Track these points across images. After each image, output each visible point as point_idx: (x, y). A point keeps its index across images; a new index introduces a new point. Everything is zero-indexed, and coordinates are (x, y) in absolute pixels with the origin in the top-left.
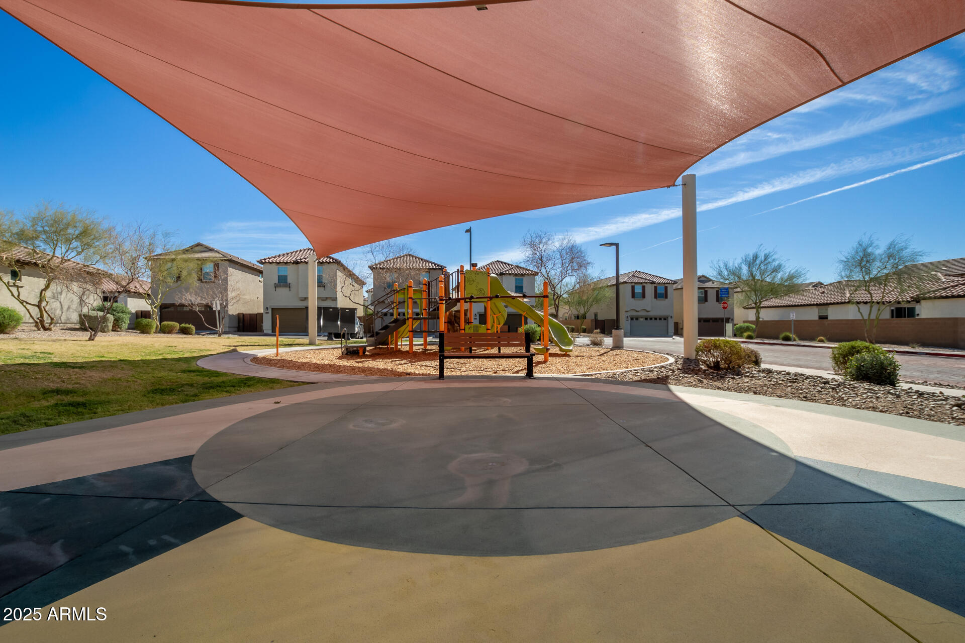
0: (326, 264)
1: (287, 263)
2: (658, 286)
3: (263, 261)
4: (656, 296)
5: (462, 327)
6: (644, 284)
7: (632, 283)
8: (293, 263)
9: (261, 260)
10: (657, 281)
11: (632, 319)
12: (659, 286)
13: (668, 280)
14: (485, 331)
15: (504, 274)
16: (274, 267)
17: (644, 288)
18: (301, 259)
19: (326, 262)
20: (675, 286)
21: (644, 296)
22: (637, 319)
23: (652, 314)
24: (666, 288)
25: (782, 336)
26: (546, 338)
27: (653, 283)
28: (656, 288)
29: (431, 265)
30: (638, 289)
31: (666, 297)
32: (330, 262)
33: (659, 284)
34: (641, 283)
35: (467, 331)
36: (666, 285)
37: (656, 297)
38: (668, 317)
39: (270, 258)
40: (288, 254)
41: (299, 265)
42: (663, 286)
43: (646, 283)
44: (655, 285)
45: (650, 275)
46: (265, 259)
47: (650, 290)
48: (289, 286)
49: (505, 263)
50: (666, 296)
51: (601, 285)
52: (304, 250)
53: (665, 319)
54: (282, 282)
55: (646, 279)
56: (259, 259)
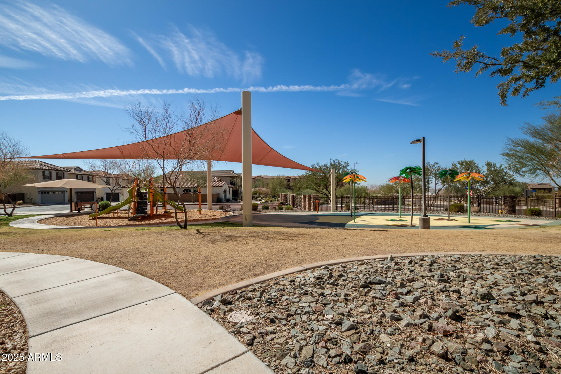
2: (59, 172)
6: (51, 171)
7: (42, 169)
10: (59, 169)
11: (42, 193)
17: (50, 173)
20: (69, 173)
21: (50, 178)
22: (48, 193)
24: (63, 174)
27: (56, 170)
28: (57, 173)
30: (47, 174)
34: (49, 170)
36: (64, 172)
37: (57, 179)
38: (64, 192)
42: (62, 172)
47: (54, 174)
50: (63, 178)
55: (52, 168)
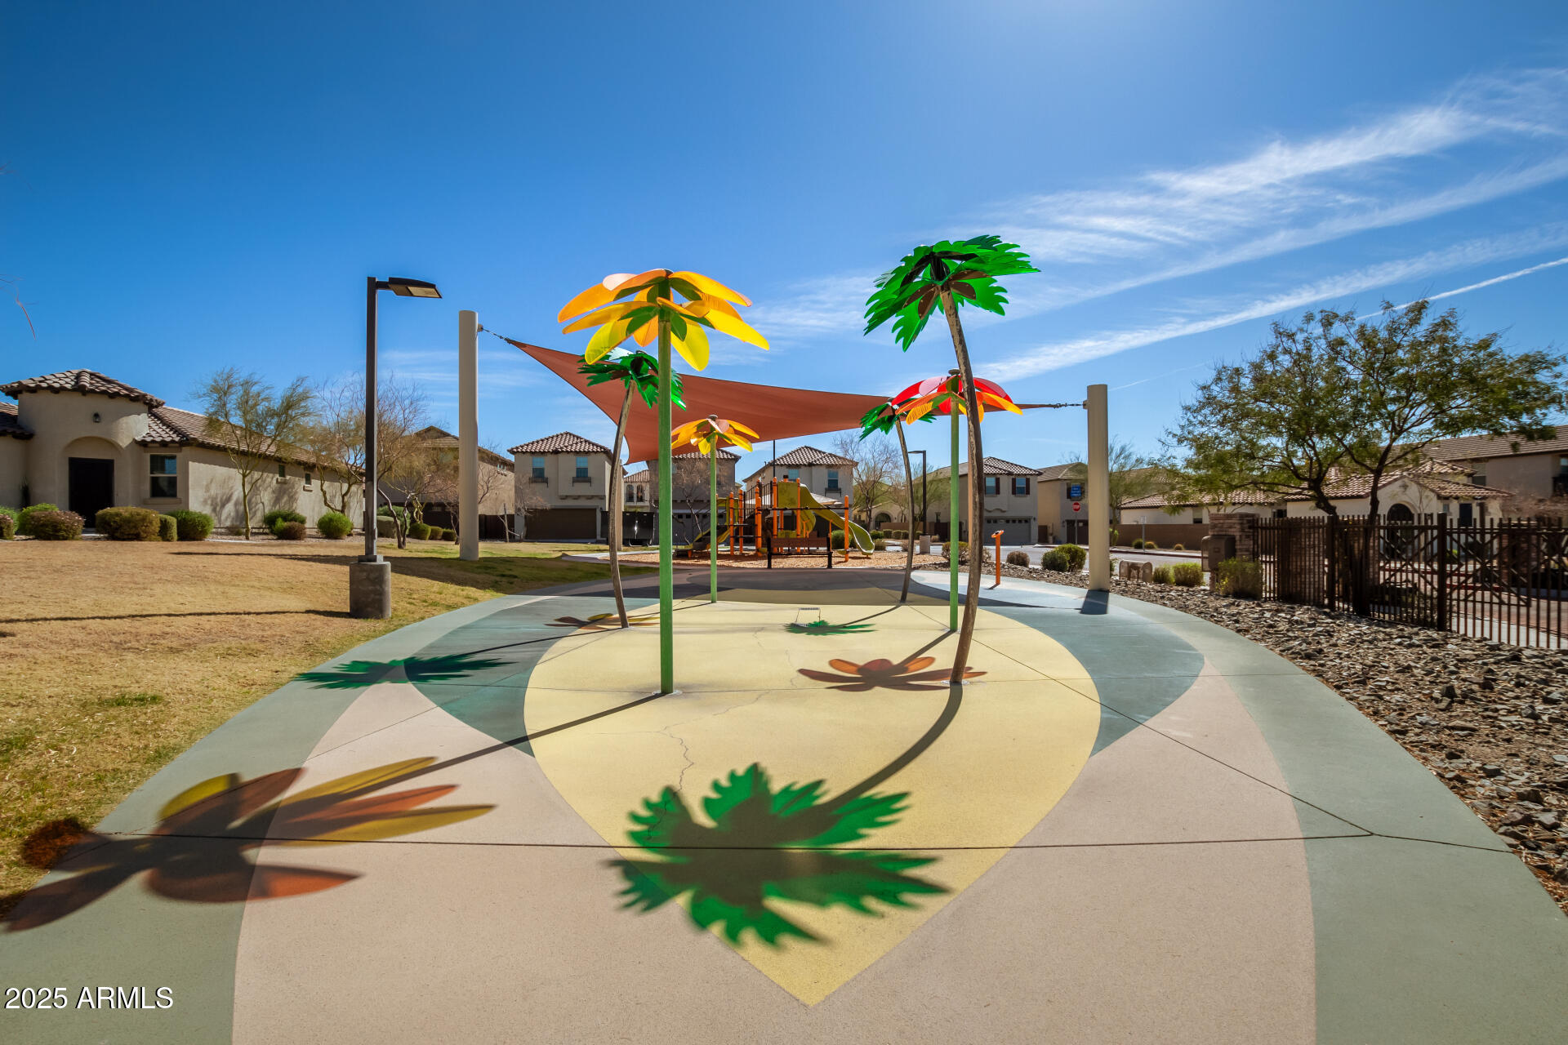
0: (593, 455)
1: (544, 453)
3: (515, 450)
4: (1015, 491)
5: (775, 533)
6: (998, 476)
8: (552, 453)
9: (512, 449)
10: (1016, 471)
12: (1018, 479)
13: (1031, 470)
14: (795, 537)
15: (814, 465)
16: (529, 457)
17: (998, 481)
18: (561, 448)
19: (593, 451)
20: (1040, 478)
21: (998, 492)
23: (1010, 514)
24: (1028, 481)
25: (1134, 543)
26: (847, 543)
27: (1010, 474)
28: (1014, 481)
29: (721, 454)
30: (990, 482)
31: (1028, 493)
32: (597, 451)
33: (1019, 475)
34: (996, 474)
35: (779, 536)
36: (1028, 477)
37: (1014, 493)
38: (1030, 519)
39: (522, 447)
40: (542, 440)
41: (559, 455)
42: (1024, 479)
43: (1001, 474)
44: (1013, 477)
45: (1008, 463)
46: (517, 448)
47: (1006, 483)
48: (545, 481)
49: (816, 450)
50: (1026, 490)
51: (941, 476)
52: (562, 435)
53: (1026, 521)
54: (539, 476)
55: (1000, 469)
56: (510, 448)
